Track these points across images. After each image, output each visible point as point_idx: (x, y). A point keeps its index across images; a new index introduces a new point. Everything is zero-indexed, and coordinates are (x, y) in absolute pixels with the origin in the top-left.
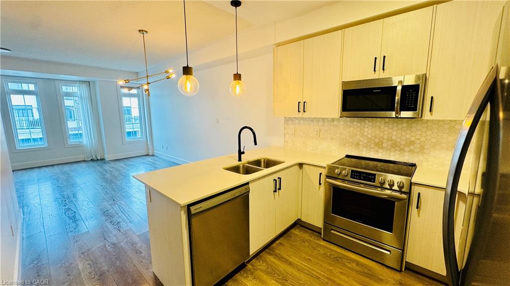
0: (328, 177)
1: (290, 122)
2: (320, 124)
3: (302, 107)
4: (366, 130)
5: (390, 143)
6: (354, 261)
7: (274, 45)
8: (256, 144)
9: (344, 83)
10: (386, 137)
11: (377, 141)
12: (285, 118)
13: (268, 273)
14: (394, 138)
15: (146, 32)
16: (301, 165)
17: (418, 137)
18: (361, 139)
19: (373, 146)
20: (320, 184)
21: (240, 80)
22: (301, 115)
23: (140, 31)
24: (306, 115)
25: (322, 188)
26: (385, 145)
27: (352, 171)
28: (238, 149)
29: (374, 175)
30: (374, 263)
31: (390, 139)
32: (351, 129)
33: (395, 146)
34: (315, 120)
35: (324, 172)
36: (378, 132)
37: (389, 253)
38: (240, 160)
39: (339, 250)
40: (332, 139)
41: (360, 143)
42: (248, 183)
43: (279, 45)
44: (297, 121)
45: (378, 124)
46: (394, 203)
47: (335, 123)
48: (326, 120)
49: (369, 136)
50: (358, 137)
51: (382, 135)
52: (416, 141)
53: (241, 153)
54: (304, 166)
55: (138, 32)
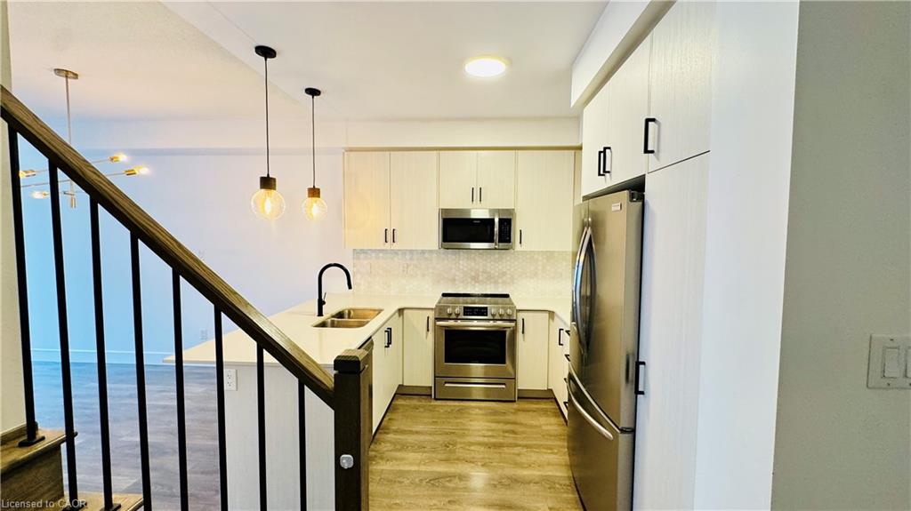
0: (438, 319)
1: (362, 256)
2: (408, 257)
3: (390, 236)
4: (461, 262)
5: (485, 275)
6: (476, 408)
7: (343, 148)
8: (350, 287)
9: (444, 211)
10: (481, 270)
11: (473, 274)
12: (354, 250)
13: (400, 450)
14: (488, 270)
15: (76, 76)
16: (401, 311)
17: (508, 267)
18: (457, 273)
19: (470, 280)
20: (428, 330)
21: (319, 197)
22: (387, 246)
23: (58, 71)
24: (396, 246)
25: (431, 334)
26: (481, 278)
27: (465, 308)
28: (317, 297)
29: (486, 308)
30: (493, 403)
31: (485, 272)
32: (446, 262)
33: (490, 278)
34: (400, 253)
35: (432, 315)
36: (473, 264)
37: (504, 386)
38: (320, 314)
39: (457, 403)
40: (423, 275)
41: (457, 278)
42: (370, 337)
43: (351, 150)
44: (373, 255)
45: (473, 256)
46: (505, 332)
47: (427, 255)
48: (415, 253)
49: (465, 269)
50: (453, 271)
51: (477, 267)
52: (508, 272)
53: (321, 303)
54: (405, 312)
55: (53, 72)
